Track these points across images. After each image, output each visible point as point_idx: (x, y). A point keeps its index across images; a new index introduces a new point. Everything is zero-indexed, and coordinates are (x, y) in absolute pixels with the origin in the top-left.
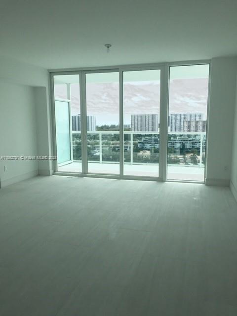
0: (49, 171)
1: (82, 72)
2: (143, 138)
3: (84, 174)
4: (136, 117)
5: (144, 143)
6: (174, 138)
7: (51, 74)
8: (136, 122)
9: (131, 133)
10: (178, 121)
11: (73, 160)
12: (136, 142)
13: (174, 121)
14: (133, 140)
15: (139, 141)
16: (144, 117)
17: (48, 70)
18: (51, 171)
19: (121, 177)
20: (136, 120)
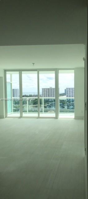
0: (4, 116)
1: (20, 71)
2: (50, 103)
3: (21, 117)
4: (45, 90)
5: (50, 106)
6: (69, 102)
7: (5, 71)
8: (45, 93)
9: (43, 98)
10: (71, 92)
11: (13, 112)
12: (46, 105)
13: (68, 92)
14: (44, 104)
15: (47, 105)
16: (50, 90)
17: (4, 69)
18: (5, 117)
19: (39, 117)
20: (45, 92)
